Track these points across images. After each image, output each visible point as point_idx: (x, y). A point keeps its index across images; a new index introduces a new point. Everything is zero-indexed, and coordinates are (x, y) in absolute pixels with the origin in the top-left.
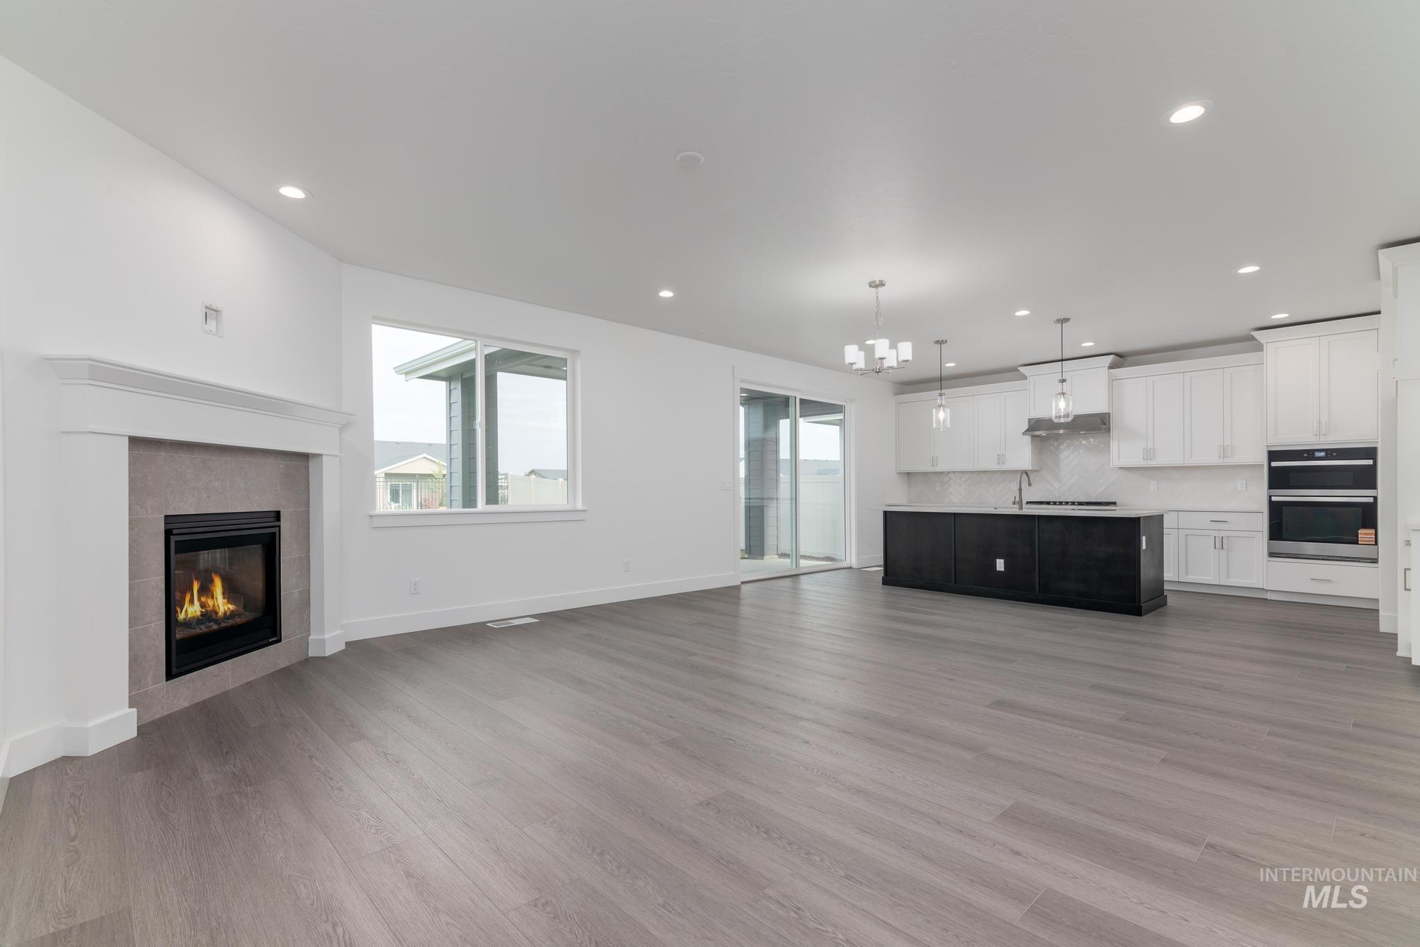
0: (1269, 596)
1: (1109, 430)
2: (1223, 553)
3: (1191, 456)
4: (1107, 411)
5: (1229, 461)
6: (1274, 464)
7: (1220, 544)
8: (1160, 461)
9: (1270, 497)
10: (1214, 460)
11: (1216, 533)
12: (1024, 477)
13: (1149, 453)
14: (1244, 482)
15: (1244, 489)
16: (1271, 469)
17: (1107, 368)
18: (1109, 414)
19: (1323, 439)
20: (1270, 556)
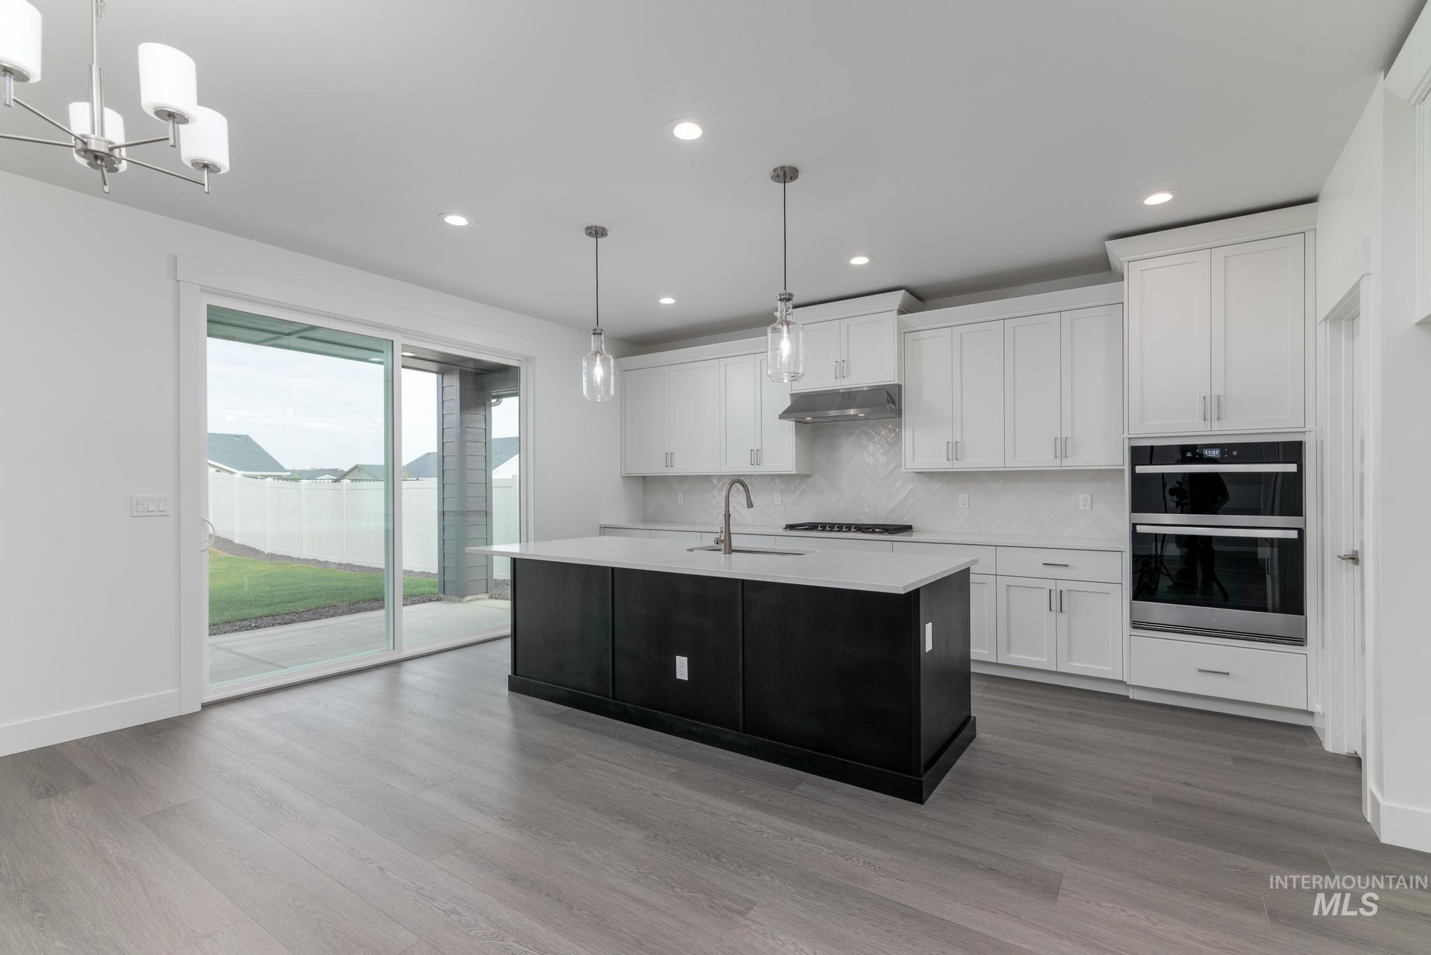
0: (1134, 695)
1: (899, 413)
2: (1063, 618)
3: (1015, 456)
4: (896, 382)
5: (1071, 463)
6: (1140, 469)
7: (1058, 603)
8: (973, 461)
9: (1134, 525)
10: (1046, 460)
11: (1051, 585)
12: (738, 491)
13: (955, 449)
14: (1089, 496)
15: (1088, 508)
16: (1135, 478)
17: (896, 312)
18: (899, 387)
19: (1217, 427)
20: (1134, 627)
